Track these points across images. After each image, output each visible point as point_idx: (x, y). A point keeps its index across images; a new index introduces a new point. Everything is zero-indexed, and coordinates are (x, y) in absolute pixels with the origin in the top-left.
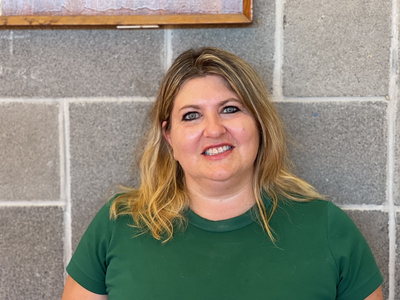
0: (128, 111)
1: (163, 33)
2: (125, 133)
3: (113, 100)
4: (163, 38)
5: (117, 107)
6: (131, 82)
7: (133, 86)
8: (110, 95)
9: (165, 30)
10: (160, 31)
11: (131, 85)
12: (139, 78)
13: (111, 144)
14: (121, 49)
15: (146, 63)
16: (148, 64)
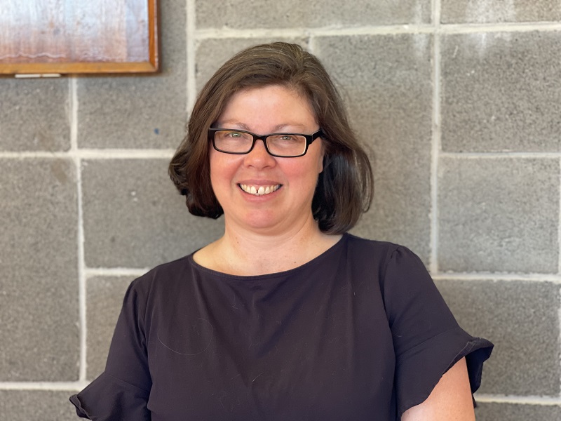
0: (31, 168)
1: (67, 82)
2: (28, 191)
3: (15, 155)
4: (67, 88)
5: (19, 163)
6: (34, 136)
7: (36, 141)
8: (12, 150)
9: (69, 79)
10: (63, 80)
11: (34, 139)
12: (42, 132)
13: (13, 203)
14: (22, 99)
15: (50, 115)
16: (52, 116)
